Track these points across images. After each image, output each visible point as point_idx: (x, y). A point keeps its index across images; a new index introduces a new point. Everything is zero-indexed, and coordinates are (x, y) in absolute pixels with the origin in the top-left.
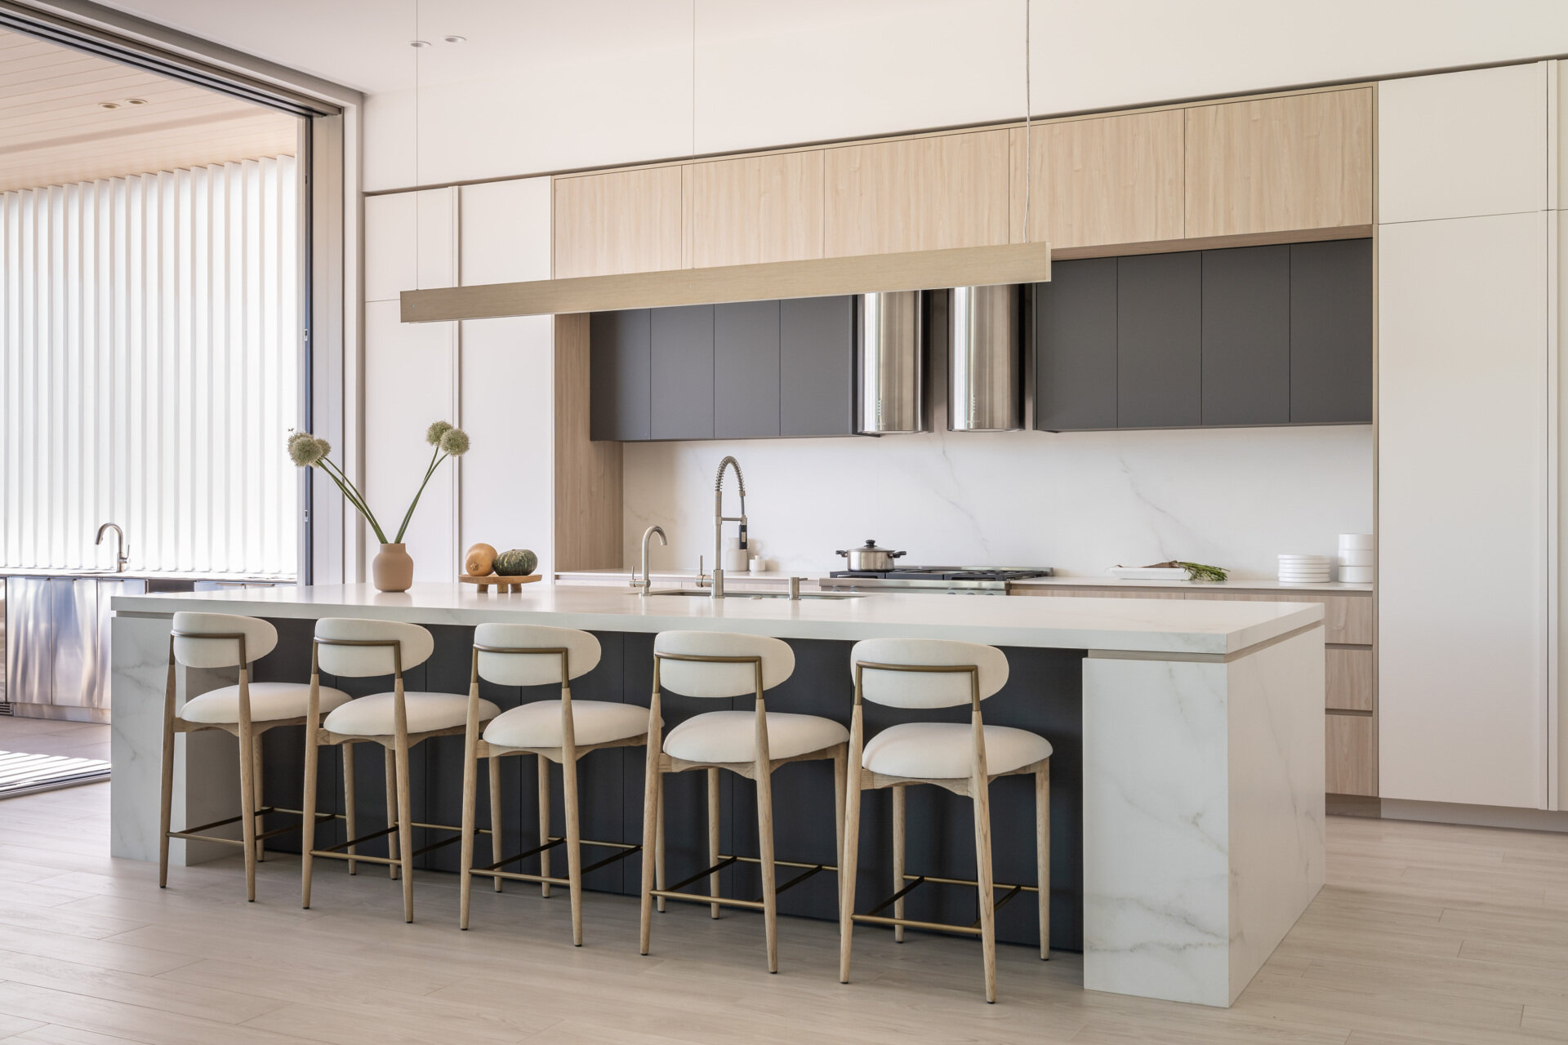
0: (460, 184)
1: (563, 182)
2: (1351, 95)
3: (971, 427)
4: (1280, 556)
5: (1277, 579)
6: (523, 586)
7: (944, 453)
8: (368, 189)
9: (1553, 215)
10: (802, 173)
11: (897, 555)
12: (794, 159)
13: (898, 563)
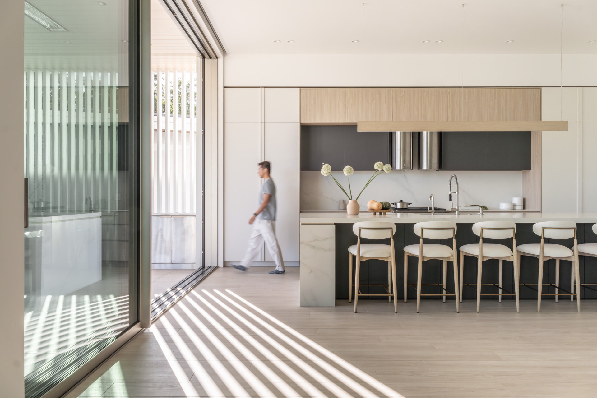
0: (265, 87)
1: (303, 91)
2: (535, 90)
3: (428, 169)
4: (500, 203)
5: (499, 209)
6: (387, 213)
7: (405, 176)
8: (226, 85)
9: (581, 123)
10: (386, 95)
11: (409, 204)
12: (383, 91)
13: (409, 206)
